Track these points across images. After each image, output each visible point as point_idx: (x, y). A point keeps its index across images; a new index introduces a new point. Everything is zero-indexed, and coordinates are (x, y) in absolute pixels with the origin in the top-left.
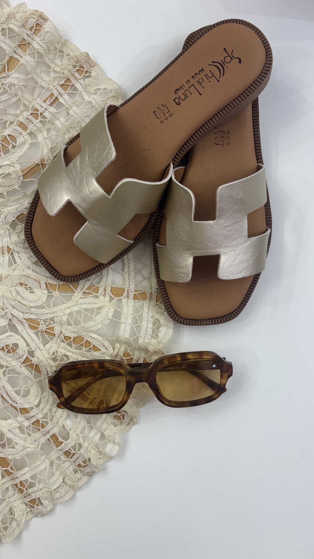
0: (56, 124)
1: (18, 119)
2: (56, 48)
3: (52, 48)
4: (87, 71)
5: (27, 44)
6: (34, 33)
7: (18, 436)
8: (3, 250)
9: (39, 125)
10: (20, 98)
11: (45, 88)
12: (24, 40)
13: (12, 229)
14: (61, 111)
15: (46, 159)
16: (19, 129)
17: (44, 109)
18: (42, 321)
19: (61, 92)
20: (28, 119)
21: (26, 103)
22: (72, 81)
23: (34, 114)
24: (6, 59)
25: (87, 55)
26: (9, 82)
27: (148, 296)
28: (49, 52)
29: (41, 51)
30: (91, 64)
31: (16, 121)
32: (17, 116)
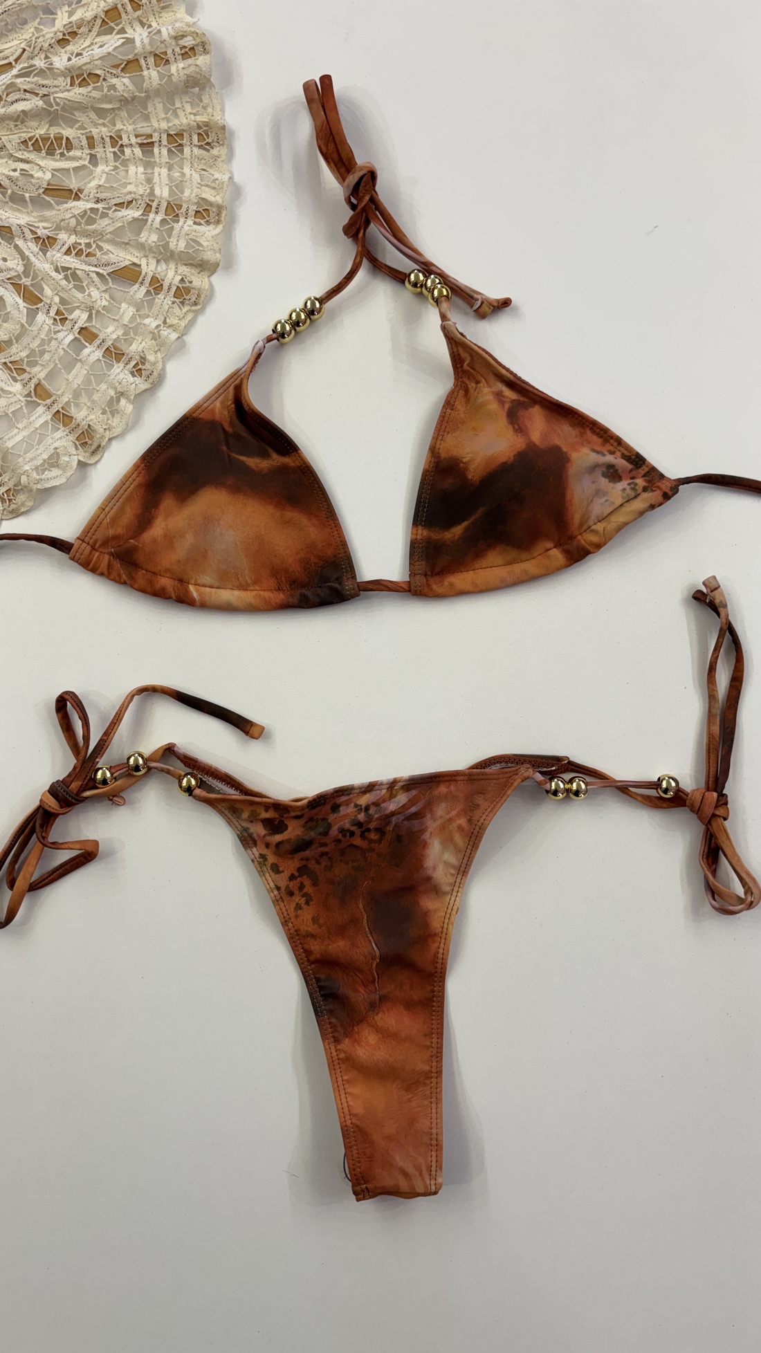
0: (129, 168)
1: (92, 130)
4: (210, 144)
5: (165, 60)
6: (182, 54)
9: (110, 155)
12: (165, 53)
14: (146, 161)
15: (86, 192)
16: (84, 142)
17: (129, 142)
19: (162, 141)
20: (103, 139)
22: (185, 139)
23: (113, 139)
24: (130, 58)
26: (112, 82)
30: (221, 141)
31: (88, 130)
32: (93, 125)
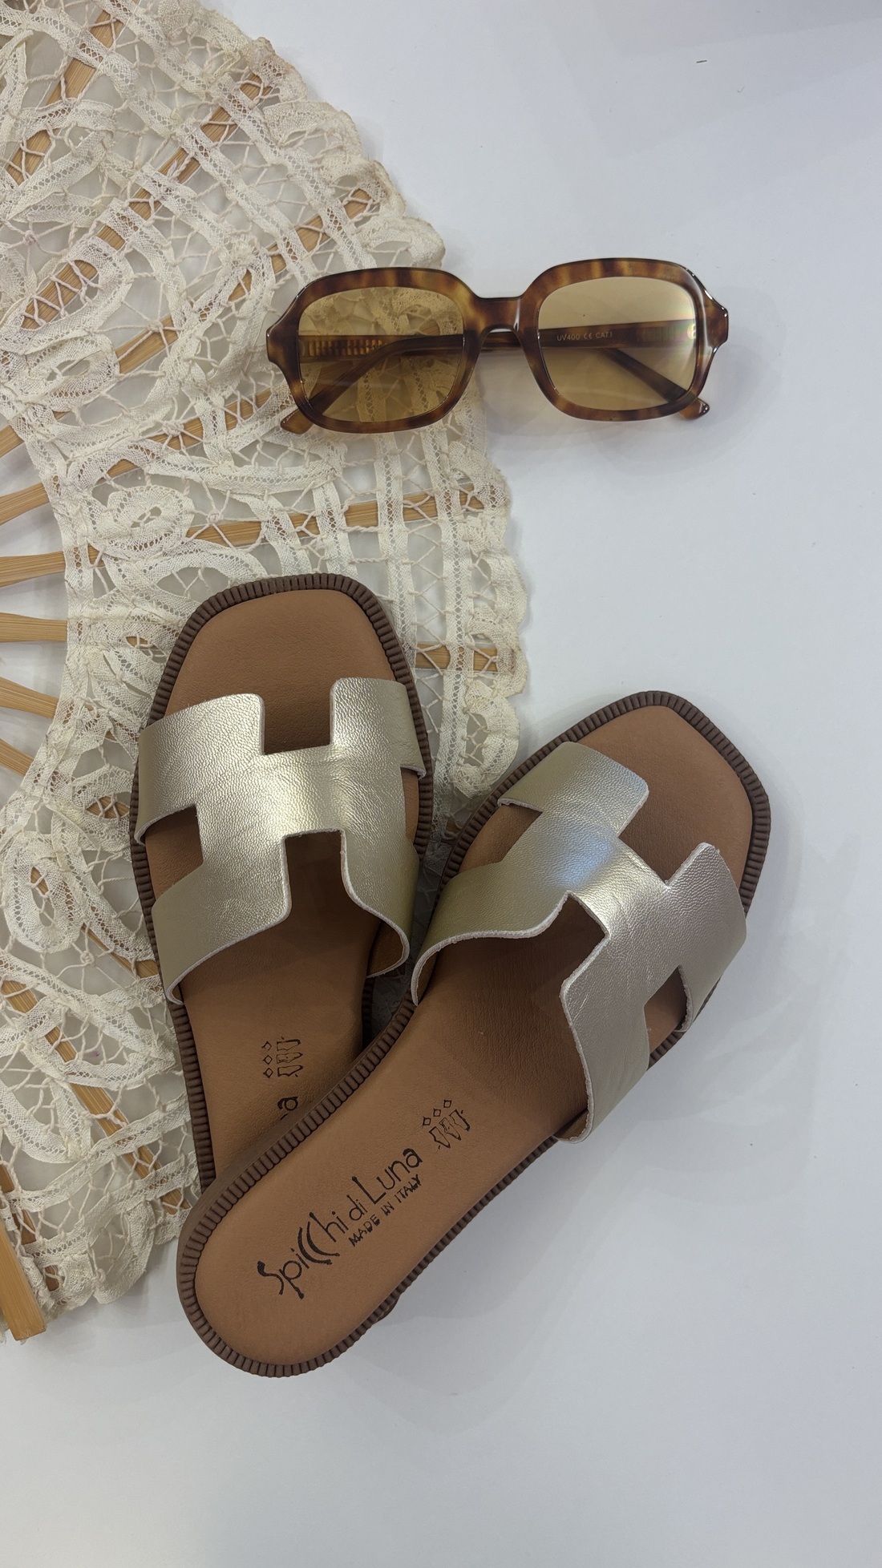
0: (196, 228)
1: (98, 219)
2: (184, 35)
3: (176, 33)
4: (269, 87)
5: (113, 25)
7: (131, 1033)
8: (77, 556)
9: (153, 233)
10: (99, 165)
11: (163, 139)
12: (105, 14)
13: (97, 501)
14: (207, 194)
15: (175, 317)
16: (103, 246)
17: (162, 189)
19: (205, 146)
20: (123, 217)
21: (115, 179)
22: (231, 113)
23: (138, 205)
24: (62, 66)
25: (267, 45)
26: (70, 125)
28: (170, 44)
29: (150, 40)
30: (277, 69)
31: (94, 225)
32: (93, 214)
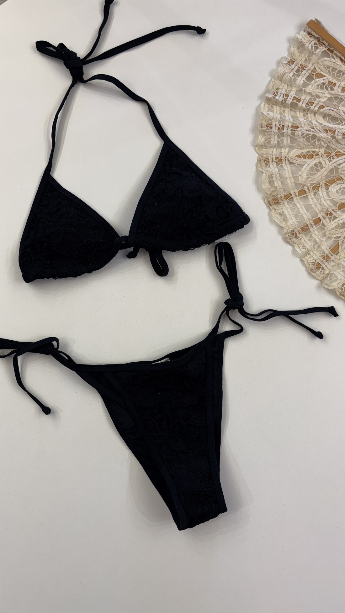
18: (335, 158)
27: (283, 198)
